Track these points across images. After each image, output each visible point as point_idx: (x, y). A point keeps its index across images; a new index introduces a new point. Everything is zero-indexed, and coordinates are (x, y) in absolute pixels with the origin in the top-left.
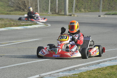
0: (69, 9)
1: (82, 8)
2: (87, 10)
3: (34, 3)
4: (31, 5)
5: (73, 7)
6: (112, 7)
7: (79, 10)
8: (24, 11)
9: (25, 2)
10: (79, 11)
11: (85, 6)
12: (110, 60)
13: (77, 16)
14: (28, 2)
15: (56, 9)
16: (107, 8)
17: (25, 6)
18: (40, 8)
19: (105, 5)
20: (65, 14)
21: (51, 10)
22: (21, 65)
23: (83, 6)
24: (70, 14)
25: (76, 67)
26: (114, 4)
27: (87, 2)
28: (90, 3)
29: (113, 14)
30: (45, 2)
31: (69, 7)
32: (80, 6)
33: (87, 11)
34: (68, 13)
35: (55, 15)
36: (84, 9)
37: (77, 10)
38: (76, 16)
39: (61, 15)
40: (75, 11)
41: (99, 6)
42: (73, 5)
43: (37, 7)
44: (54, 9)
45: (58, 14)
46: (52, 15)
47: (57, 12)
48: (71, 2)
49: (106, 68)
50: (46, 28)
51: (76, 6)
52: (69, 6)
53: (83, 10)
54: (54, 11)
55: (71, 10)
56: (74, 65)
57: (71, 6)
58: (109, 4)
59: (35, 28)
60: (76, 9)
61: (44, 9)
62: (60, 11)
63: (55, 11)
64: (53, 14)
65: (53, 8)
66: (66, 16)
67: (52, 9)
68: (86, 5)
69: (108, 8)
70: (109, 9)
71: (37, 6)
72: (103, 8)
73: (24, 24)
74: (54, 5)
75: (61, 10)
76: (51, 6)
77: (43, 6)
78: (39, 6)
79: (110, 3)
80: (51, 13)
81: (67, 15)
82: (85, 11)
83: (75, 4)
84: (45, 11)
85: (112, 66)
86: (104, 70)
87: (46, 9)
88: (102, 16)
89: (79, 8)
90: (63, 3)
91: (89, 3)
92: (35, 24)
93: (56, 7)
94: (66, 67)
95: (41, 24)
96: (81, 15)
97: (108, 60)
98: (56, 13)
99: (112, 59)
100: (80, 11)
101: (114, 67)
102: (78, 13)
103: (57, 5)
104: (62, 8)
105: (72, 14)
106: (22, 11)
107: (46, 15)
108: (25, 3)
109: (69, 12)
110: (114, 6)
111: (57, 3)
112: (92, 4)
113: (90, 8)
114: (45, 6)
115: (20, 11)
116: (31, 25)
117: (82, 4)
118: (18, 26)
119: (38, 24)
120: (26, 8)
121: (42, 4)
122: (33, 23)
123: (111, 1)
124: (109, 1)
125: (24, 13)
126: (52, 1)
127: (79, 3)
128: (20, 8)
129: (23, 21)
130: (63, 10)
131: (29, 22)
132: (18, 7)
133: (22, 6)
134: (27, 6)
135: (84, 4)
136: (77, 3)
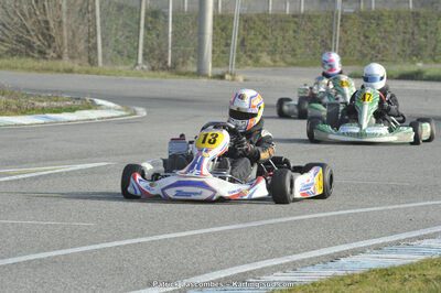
0: (213, 52)
1: (261, 52)
2: (283, 59)
3: (82, 27)
4: (71, 33)
5: (228, 45)
6: (373, 48)
7: (250, 57)
8: (47, 59)
9: (47, 22)
10: (250, 62)
11: (275, 44)
12: (378, 248)
13: (245, 80)
14: (60, 22)
15: (167, 51)
16: (357, 54)
17: (49, 39)
18: (103, 46)
19: (348, 41)
20: (200, 73)
21: (144, 55)
23: (267, 42)
24: (219, 71)
25: (250, 272)
27: (282, 29)
28: (295, 31)
30: (125, 25)
31: (213, 44)
32: (256, 42)
33: (282, 64)
34: (210, 69)
35: (162, 73)
36: (272, 53)
37: (244, 58)
38: (240, 78)
39: (186, 74)
40: (238, 60)
42: (229, 37)
43: (96, 44)
44: (157, 52)
45: (173, 69)
46: (152, 73)
47: (169, 63)
48: (222, 23)
49: (364, 276)
50: (128, 122)
51: (242, 43)
52: (213, 40)
53: (265, 58)
54: (160, 60)
55: (221, 55)
56: (243, 263)
57: (223, 42)
58: (362, 38)
59: (89, 123)
60: (241, 53)
61: (119, 52)
62: (181, 60)
63: (162, 58)
64: (153, 69)
65: (156, 47)
66: (205, 80)
67: (152, 50)
68: (280, 40)
69: (360, 51)
70: (364, 56)
71: (93, 41)
73: (45, 104)
74: (158, 36)
75: (185, 56)
76: (145, 39)
77: (117, 41)
78: (103, 39)
79: (367, 34)
80: (145, 67)
81: (206, 76)
82: (275, 62)
83: (239, 36)
84: (125, 58)
85: (387, 270)
86: (357, 285)
87: (126, 53)
89: (253, 51)
90: (191, 31)
91: (291, 32)
92: (89, 108)
93: (167, 46)
94: (213, 270)
95: (109, 108)
96: (260, 77)
97: (369, 247)
98: (165, 68)
99: (385, 245)
100: (257, 61)
101: (394, 273)
102: (248, 68)
103: (170, 35)
104: (188, 49)
105: (228, 72)
106: (36, 55)
107: (128, 75)
108: (48, 29)
109: (213, 66)
110: (381, 44)
111: (170, 29)
112: (302, 35)
113: (294, 50)
114: (122, 39)
115: (28, 55)
116: (72, 110)
117: (265, 38)
118: (23, 113)
119: (98, 107)
120: (53, 45)
121: (113, 32)
122: (78, 103)
123: (373, 26)
124: (366, 28)
125: (43, 63)
126: (151, 22)
127: (253, 32)
128: (30, 45)
129: (43, 95)
130: (191, 58)
131: (64, 100)
132: (20, 40)
133: (35, 40)
134: (58, 40)
135: (270, 37)
136: (245, 33)
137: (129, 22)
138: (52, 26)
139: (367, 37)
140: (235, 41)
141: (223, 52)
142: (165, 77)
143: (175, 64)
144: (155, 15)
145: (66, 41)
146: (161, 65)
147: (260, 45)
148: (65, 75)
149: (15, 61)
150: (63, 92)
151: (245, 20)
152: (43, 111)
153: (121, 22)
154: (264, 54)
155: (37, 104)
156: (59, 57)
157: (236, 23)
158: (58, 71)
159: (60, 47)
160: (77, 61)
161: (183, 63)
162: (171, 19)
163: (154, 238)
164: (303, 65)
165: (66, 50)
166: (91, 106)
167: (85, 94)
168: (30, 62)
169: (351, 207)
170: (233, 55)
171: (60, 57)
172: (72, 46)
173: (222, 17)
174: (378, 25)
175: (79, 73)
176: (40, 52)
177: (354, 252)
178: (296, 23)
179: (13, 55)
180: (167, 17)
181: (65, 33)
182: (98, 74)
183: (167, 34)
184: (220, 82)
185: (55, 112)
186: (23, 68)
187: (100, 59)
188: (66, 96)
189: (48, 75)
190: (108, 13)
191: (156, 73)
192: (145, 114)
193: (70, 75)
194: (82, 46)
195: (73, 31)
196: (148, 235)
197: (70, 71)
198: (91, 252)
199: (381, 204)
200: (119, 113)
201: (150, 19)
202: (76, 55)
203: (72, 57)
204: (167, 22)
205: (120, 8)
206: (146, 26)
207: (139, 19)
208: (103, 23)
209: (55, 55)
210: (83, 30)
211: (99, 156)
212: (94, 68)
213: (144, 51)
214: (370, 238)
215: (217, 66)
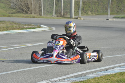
0: (75, 11)
1: (89, 11)
2: (95, 13)
3: (37, 5)
5: (79, 9)
6: (120, 9)
7: (85, 12)
8: (28, 14)
9: (28, 3)
10: (85, 14)
11: (93, 9)
12: (120, 67)
13: (84, 19)
14: (31, 4)
15: (61, 11)
16: (116, 11)
17: (28, 8)
18: (43, 10)
19: (113, 8)
21: (55, 12)
22: (24, 71)
23: (90, 8)
24: (76, 17)
25: (83, 74)
26: (123, 7)
27: (94, 5)
28: (98, 5)
29: (122, 18)
30: (50, 4)
31: (75, 9)
32: (87, 8)
33: (94, 14)
34: (74, 16)
35: (60, 18)
36: (91, 11)
37: (84, 13)
38: (82, 19)
39: (67, 18)
40: (82, 13)
41: (107, 9)
42: (79, 7)
43: (41, 9)
44: (59, 12)
45: (63, 16)
46: (57, 18)
47: (62, 15)
49: (115, 74)
50: (50, 31)
51: (83, 9)
53: (90, 13)
54: (59, 14)
56: (81, 71)
57: (78, 8)
58: (117, 7)
59: (39, 32)
60: (83, 12)
61: (48, 12)
62: (65, 14)
63: (60, 13)
64: (58, 16)
65: (58, 10)
66: (72, 19)
67: (57, 11)
68: (94, 7)
69: (117, 11)
70: (118, 12)
71: (40, 9)
72: (112, 11)
73: (27, 27)
74: (59, 7)
75: (67, 13)
76: (55, 8)
77: (47, 8)
78: (43, 8)
79: (119, 6)
80: (55, 16)
81: (72, 18)
82: (92, 14)
83: (82, 7)
84: (50, 13)
85: (122, 73)
86: (113, 77)
87: (50, 12)
88: (110, 19)
89: (86, 11)
90: (68, 6)
91: (97, 6)
92: (39, 28)
93: (61, 10)
94: (73, 73)
95: (45, 28)
96: (88, 18)
97: (117, 66)
98: (61, 16)
99: (122, 66)
100: (87, 14)
101: (124, 74)
102: (85, 16)
103: (62, 7)
104: (68, 11)
105: (79, 17)
106: (25, 13)
107: (50, 18)
108: (28, 5)
109: (75, 15)
110: (123, 8)
111: (62, 5)
112: (100, 6)
113: (98, 10)
114: (49, 8)
115: (22, 13)
116: (34, 28)
117: (89, 7)
118: (21, 29)
119: (41, 27)
120: (29, 10)
121: (46, 6)
122: (36, 26)
123: (120, 3)
124: (118, 4)
125: (27, 15)
126: (57, 3)
127: (86, 6)
128: (23, 10)
129: (26, 24)
130: (68, 13)
131: (32, 26)
132: (20, 9)
133: (24, 8)
135: (91, 7)
136: (84, 6)
137: (51, 3)
139: (118, 7)
140: (81, 8)
141: (78, 11)
142: (61, 19)
143: (64, 15)
145: (33, 9)
146: (60, 15)
147: (88, 9)
149: (19, 14)
150: (32, 23)
151: (84, 2)
152: (26, 28)
153: (48, 3)
154: (89, 12)
157: (81, 3)
158: (31, 17)
159: (31, 10)
160: (36, 14)
161: (66, 15)
162: (62, 2)
164: (100, 15)
165: (33, 11)
166: (40, 27)
167: (38, 24)
168: (23, 15)
169: (112, 55)
170: (80, 12)
171: (31, 13)
172: (35, 10)
173: (77, 1)
174: (122, 3)
175: (36, 18)
177: (113, 68)
178: (98, 3)
179: (18, 13)
181: (33, 7)
182: (42, 18)
184: (76, 20)
185: (30, 29)
186: (21, 17)
187: (43, 14)
188: (33, 24)
191: (58, 18)
192: (55, 29)
193: (34, 18)
194: (37, 10)
195: (35, 6)
197: (34, 17)
199: (121, 54)
200: (48, 29)
201: (57, 2)
202: (36, 13)
203: (35, 13)
204: (61, 3)
206: (56, 4)
207: (54, 2)
208: (43, 3)
209: (30, 13)
211: (41, 41)
212: (41, 16)
213: (55, 11)
214: (117, 64)
215: (76, 15)
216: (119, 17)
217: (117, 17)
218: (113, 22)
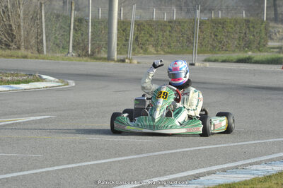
0: (118, 45)
1: (149, 45)
2: (163, 50)
3: (33, 29)
4: (26, 33)
5: (127, 40)
6: (220, 42)
7: (142, 48)
8: (10, 49)
9: (10, 26)
10: (141, 51)
11: (158, 40)
12: (224, 171)
13: (138, 63)
14: (19, 26)
15: (88, 44)
16: (210, 46)
17: (12, 36)
18: (47, 41)
19: (204, 38)
20: (109, 59)
21: (73, 46)
23: (152, 38)
24: (122, 57)
26: (226, 36)
27: (162, 30)
28: (170, 32)
29: (224, 61)
30: (61, 27)
31: (118, 40)
32: (145, 38)
33: (162, 53)
34: (115, 56)
35: (85, 59)
36: (155, 46)
37: (138, 49)
38: (135, 61)
39: (100, 59)
40: (134, 50)
41: (190, 42)
42: (128, 35)
43: (42, 40)
44: (81, 45)
45: (92, 56)
46: (78, 58)
47: (90, 52)
48: (123, 26)
50: (63, 90)
51: (136, 39)
52: (118, 37)
53: (151, 49)
54: (83, 50)
55: (123, 47)
57: (124, 38)
58: (213, 36)
59: (38, 90)
60: (136, 46)
61: (57, 45)
62: (97, 50)
63: (85, 48)
64: (79, 56)
65: (81, 41)
66: (113, 63)
67: (78, 44)
68: (160, 37)
69: (212, 45)
70: (214, 47)
71: (40, 38)
72: (201, 45)
73: (9, 78)
74: (82, 35)
75: (99, 47)
76: (74, 36)
77: (55, 38)
78: (47, 37)
80: (74, 54)
81: (113, 60)
82: (157, 51)
83: (134, 35)
84: (61, 49)
85: (230, 185)
88: (197, 64)
89: (143, 45)
90: (103, 32)
91: (168, 32)
92: (38, 81)
93: (88, 41)
95: (51, 81)
97: (218, 170)
98: (87, 55)
99: (228, 168)
100: (146, 51)
102: (140, 55)
103: (90, 34)
104: (102, 43)
105: (127, 58)
106: (4, 47)
107: (63, 59)
108: (11, 30)
109: (118, 54)
110: (225, 40)
111: (90, 30)
112: (174, 34)
113: (169, 44)
114: (59, 37)
116: (26, 82)
117: (151, 36)
119: (44, 80)
120: (15, 40)
121: (53, 32)
122: (31, 78)
123: (220, 29)
124: (215, 30)
125: (8, 52)
126: (78, 26)
127: (143, 32)
129: (8, 72)
130: (104, 49)
131: (21, 76)
133: (3, 37)
134: (18, 37)
135: (154, 35)
136: (138, 33)
137: (63, 26)
138: (14, 27)
139: (216, 36)
140: (132, 38)
141: (124, 45)
142: (87, 61)
143: (93, 53)
144: (81, 21)
145: (23, 37)
146: (84, 53)
147: (148, 40)
148: (23, 59)
150: (20, 71)
151: (138, 24)
152: (8, 82)
153: (58, 25)
154: (151, 46)
155: (4, 78)
156: (19, 48)
157: (132, 27)
158: (18, 57)
159: (19, 41)
160: (30, 51)
161: (99, 52)
162: (90, 24)
163: (80, 164)
164: (175, 53)
165: (23, 44)
166: (39, 79)
167: (35, 72)
170: (130, 47)
172: (27, 41)
173: (123, 22)
174: (223, 28)
175: (31, 58)
176: (6, 45)
177: (209, 173)
178: (171, 26)
180: (88, 22)
181: (22, 33)
182: (43, 59)
183: (88, 34)
184: (122, 64)
185: (16, 83)
187: (45, 49)
188: (23, 73)
189: (11, 60)
190: (50, 20)
191: (81, 58)
192: (74, 84)
193: (25, 59)
194: (33, 41)
195: (27, 31)
196: (76, 163)
197: (25, 57)
198: (40, 173)
200: (57, 84)
201: (77, 23)
202: (29, 47)
203: (27, 48)
204: (88, 25)
205: (58, 16)
206: (74, 29)
207: (70, 24)
208: (47, 26)
209: (16, 47)
210: (34, 30)
211: (45, 112)
212: (41, 55)
213: (73, 44)
214: (219, 164)
215: (121, 54)
216: (217, 58)
217: (213, 59)
218: (205, 69)
